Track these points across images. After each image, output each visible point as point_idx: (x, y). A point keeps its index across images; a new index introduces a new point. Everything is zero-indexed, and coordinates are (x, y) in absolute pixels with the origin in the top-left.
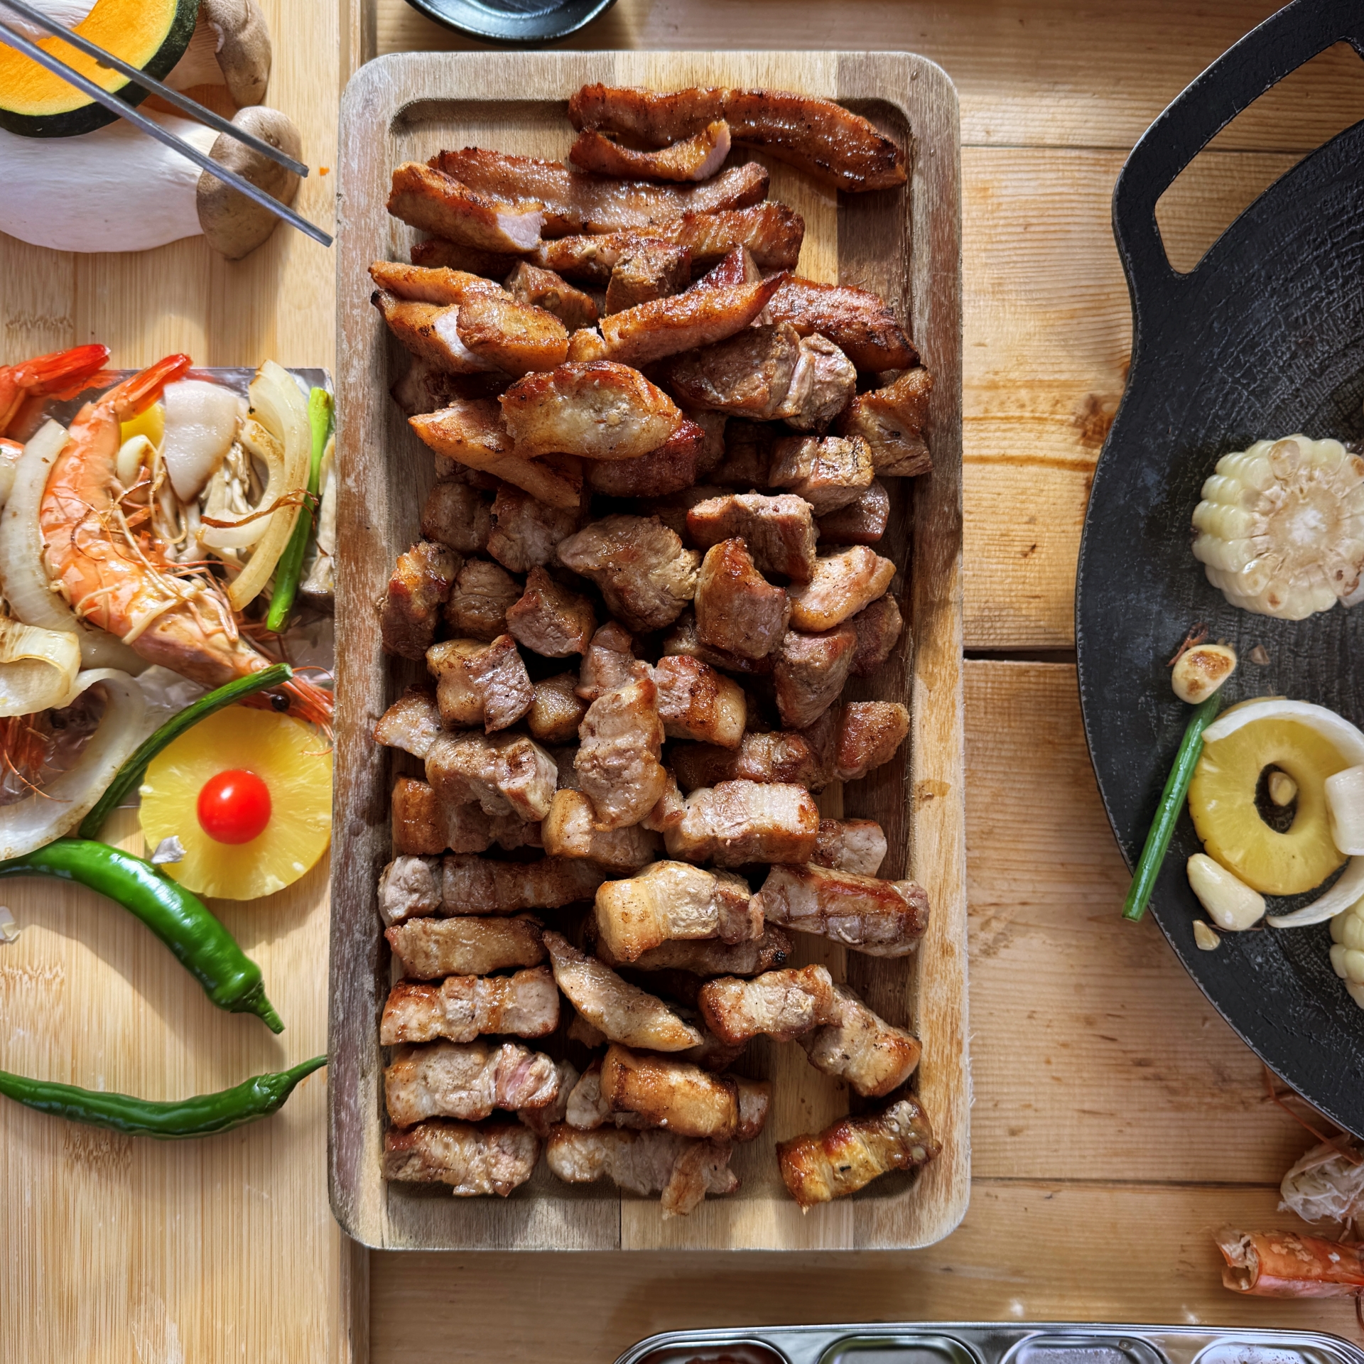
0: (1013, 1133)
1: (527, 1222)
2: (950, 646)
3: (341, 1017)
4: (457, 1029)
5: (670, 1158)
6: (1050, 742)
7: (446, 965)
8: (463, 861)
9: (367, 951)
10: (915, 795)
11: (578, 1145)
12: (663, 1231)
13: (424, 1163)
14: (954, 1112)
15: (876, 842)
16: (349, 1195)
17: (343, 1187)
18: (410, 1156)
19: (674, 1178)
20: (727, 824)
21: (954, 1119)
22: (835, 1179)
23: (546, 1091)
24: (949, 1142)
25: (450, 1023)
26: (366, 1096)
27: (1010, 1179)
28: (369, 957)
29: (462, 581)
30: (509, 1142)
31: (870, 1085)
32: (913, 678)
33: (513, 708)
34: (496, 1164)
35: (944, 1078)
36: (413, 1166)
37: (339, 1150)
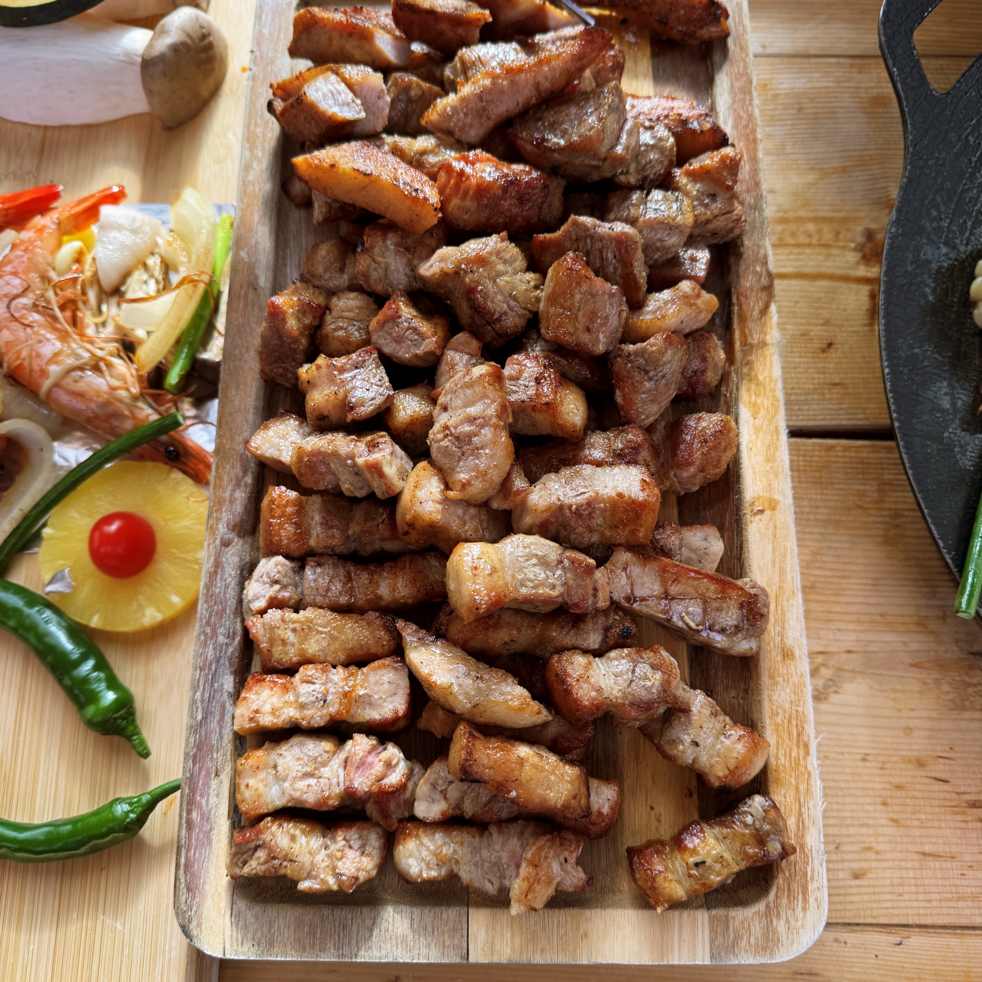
0: (856, 876)
1: (371, 930)
2: (771, 380)
3: (200, 717)
4: (309, 712)
5: (518, 849)
6: (860, 507)
7: (302, 652)
8: (322, 560)
9: (229, 653)
10: (747, 510)
11: (426, 840)
12: (512, 942)
13: (269, 854)
14: (805, 816)
15: (713, 542)
16: (194, 898)
17: (189, 890)
18: (256, 848)
19: (524, 870)
20: (571, 493)
21: (806, 822)
22: (690, 876)
23: (394, 778)
24: (802, 847)
25: (302, 706)
26: (217, 795)
27: (858, 924)
28: (230, 660)
29: (332, 306)
30: (356, 836)
31: (721, 774)
32: (737, 408)
33: (373, 399)
34: (342, 858)
35: (793, 781)
36: (259, 858)
37: (188, 851)
